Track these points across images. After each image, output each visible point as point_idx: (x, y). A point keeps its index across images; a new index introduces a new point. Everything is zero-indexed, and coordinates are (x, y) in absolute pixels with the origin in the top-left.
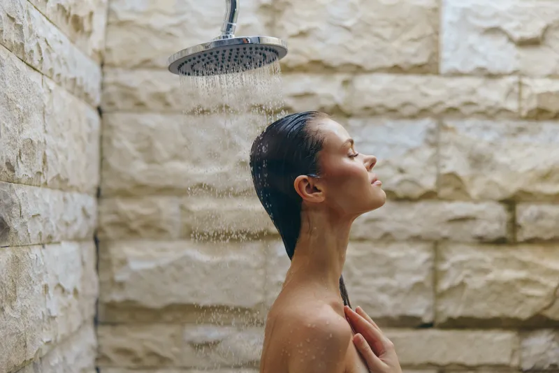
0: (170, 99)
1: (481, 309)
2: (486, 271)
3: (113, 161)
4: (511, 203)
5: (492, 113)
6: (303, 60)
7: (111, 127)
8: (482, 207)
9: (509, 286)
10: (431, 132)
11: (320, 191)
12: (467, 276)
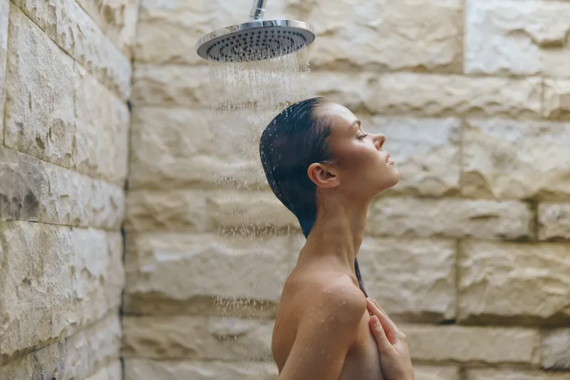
0: (198, 94)
1: (502, 306)
2: (509, 269)
3: (141, 154)
4: (533, 202)
5: (515, 113)
6: (330, 58)
7: (140, 121)
8: (504, 205)
9: (531, 284)
10: (455, 130)
11: (334, 177)
12: (489, 273)
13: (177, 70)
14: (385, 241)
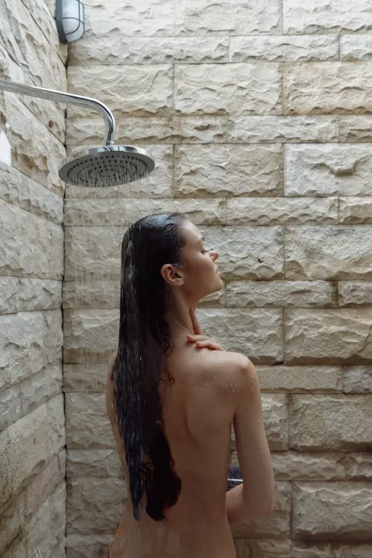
1: (315, 352)
2: (319, 327)
3: (72, 258)
4: (334, 281)
5: (320, 221)
6: (194, 189)
7: (71, 236)
8: (314, 283)
9: (334, 336)
11: (180, 277)
12: (305, 330)
14: (234, 310)
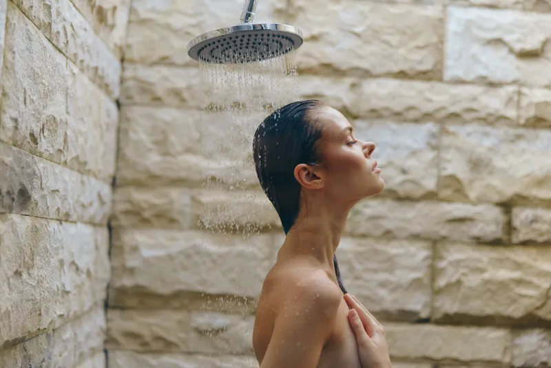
0: (186, 95)
1: (476, 307)
2: (482, 271)
3: (129, 152)
4: (507, 206)
5: (492, 120)
7: (128, 120)
8: (479, 208)
9: (503, 285)
10: (433, 135)
11: (318, 178)
12: (463, 274)
13: (164, 71)
